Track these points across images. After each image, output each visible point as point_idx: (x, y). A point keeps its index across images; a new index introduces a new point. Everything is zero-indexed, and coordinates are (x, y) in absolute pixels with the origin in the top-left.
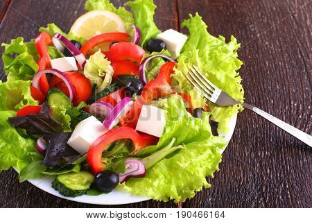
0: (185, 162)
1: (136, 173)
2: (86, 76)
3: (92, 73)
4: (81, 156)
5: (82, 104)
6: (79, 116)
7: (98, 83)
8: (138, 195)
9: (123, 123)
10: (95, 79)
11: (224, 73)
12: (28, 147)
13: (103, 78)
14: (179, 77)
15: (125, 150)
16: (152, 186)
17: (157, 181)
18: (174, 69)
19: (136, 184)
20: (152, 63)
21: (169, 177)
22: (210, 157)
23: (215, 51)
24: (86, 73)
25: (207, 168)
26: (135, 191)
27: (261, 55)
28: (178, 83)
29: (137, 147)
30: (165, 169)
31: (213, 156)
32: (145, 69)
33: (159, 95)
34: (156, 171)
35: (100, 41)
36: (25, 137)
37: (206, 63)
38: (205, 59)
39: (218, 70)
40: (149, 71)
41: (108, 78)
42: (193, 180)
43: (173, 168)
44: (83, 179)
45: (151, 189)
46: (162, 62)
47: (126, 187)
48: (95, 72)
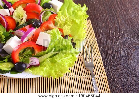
0: (59, 60)
1: (34, 64)
2: (14, 18)
3: (17, 17)
4: (9, 55)
5: (11, 31)
6: (9, 36)
7: (19, 22)
8: (36, 74)
9: (30, 40)
10: (18, 20)
11: (79, 20)
13: (22, 20)
14: (58, 21)
15: (30, 53)
16: (43, 70)
17: (45, 68)
18: (56, 17)
19: (35, 69)
20: (45, 14)
21: (51, 66)
22: (71, 58)
23: (76, 10)
24: (14, 17)
25: (70, 63)
26: (34, 72)
27: (96, 11)
28: (58, 24)
29: (36, 51)
30: (49, 63)
31: (73, 58)
32: (42, 16)
33: (48, 28)
34: (45, 63)
35: (21, 3)
37: (71, 15)
38: (70, 13)
39: (77, 18)
40: (44, 18)
41: (24, 20)
42: (63, 68)
43: (53, 62)
44: (8, 66)
45: (42, 72)
46: (50, 14)
47: (30, 70)
48: (18, 17)
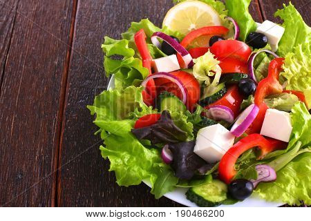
2: (196, 77)
10: (205, 79)
12: (153, 158)
13: (212, 78)
14: (288, 75)
15: (253, 156)
16: (285, 191)
17: (289, 185)
18: (283, 67)
21: (298, 180)
26: (269, 197)
28: (287, 80)
29: (265, 152)
30: (294, 173)
32: (253, 68)
35: (198, 36)
36: (149, 147)
37: (309, 57)
38: (307, 52)
40: (256, 67)
43: (301, 171)
44: (217, 188)
45: (284, 194)
47: (260, 194)
